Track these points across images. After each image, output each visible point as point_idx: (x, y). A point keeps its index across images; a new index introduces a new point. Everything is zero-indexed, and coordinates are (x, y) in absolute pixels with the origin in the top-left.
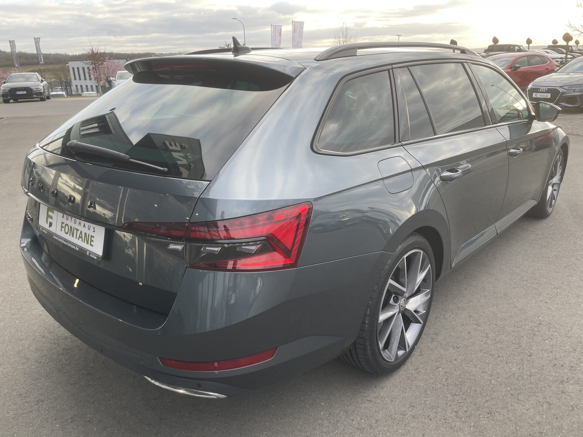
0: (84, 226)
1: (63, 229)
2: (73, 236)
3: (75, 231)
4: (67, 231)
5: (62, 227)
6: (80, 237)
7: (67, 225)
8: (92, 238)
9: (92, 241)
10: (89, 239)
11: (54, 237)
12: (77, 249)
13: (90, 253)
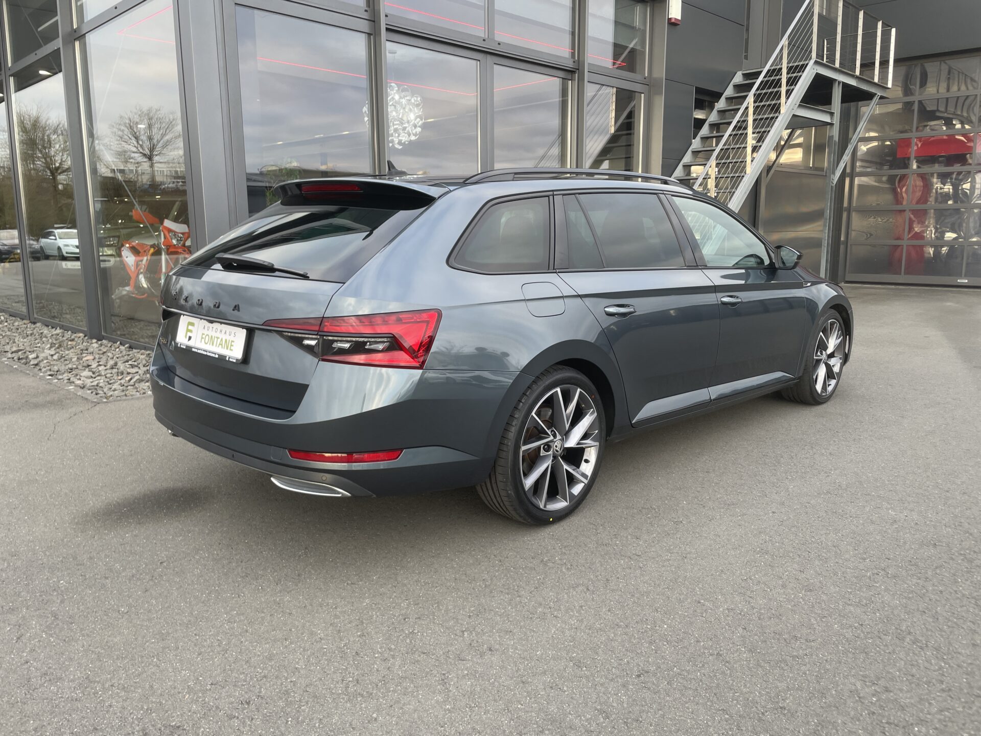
0: (225, 333)
1: (203, 340)
2: (213, 344)
3: (216, 339)
4: (206, 341)
5: (202, 338)
6: (220, 344)
7: (207, 335)
8: (233, 343)
9: (232, 345)
10: (229, 345)
11: (193, 350)
12: (217, 356)
13: (229, 358)
